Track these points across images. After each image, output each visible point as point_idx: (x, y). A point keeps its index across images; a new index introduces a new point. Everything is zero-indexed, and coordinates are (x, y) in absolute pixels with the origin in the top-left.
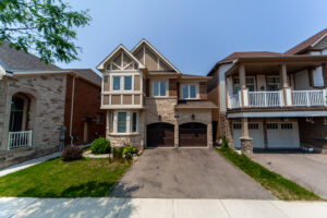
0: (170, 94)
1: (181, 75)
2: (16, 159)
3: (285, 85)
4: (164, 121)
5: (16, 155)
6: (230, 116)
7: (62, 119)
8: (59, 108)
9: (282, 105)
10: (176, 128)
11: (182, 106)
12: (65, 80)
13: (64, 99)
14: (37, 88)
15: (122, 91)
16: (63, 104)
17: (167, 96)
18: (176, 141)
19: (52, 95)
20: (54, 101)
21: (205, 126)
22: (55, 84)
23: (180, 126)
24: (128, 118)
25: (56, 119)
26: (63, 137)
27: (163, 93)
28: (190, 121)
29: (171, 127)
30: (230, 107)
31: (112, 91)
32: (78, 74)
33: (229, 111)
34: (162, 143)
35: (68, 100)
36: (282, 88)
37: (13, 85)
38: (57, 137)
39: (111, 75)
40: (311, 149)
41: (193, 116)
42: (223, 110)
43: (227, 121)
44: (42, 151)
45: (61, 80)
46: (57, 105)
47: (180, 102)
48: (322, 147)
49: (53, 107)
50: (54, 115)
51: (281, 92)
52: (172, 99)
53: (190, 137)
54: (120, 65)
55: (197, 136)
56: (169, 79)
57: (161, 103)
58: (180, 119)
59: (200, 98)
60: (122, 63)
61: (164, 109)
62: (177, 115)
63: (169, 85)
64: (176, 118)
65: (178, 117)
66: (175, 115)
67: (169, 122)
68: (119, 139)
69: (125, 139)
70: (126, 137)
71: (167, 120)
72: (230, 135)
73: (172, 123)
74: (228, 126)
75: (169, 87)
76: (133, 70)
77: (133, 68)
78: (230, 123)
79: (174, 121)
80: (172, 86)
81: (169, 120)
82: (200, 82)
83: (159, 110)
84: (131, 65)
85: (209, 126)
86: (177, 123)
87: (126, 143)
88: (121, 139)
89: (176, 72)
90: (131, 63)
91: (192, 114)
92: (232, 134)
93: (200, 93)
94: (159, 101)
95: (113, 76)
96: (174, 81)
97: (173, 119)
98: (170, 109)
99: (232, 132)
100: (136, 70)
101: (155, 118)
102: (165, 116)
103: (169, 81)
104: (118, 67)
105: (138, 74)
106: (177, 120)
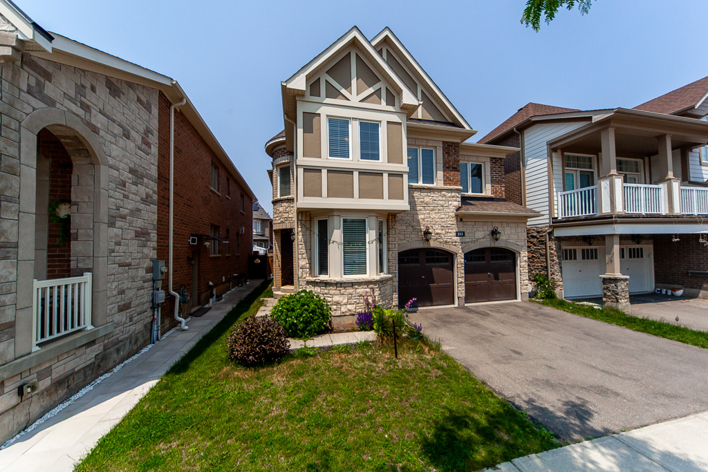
0: (447, 180)
1: (471, 135)
3: (670, 175)
4: (433, 244)
6: (559, 233)
7: (154, 236)
8: (147, 200)
9: (664, 211)
10: (460, 261)
11: (472, 210)
12: (155, 112)
13: (155, 171)
15: (354, 160)
16: (153, 189)
17: (439, 182)
18: (460, 290)
19: (132, 153)
20: (136, 175)
21: (513, 255)
22: (136, 118)
23: (468, 256)
24: (372, 235)
25: (141, 234)
26: (162, 296)
27: (429, 178)
28: (487, 243)
29: (446, 258)
30: (559, 214)
31: (327, 160)
33: (556, 224)
35: (162, 178)
36: (662, 179)
37: (36, 91)
38: (146, 296)
39: (324, 111)
40: (680, 292)
41: (494, 233)
42: (536, 220)
43: (552, 245)
44: (118, 346)
45: (149, 108)
46: (142, 191)
47: (465, 200)
48: (700, 288)
49: (135, 194)
50: (139, 223)
51: (663, 187)
52: (451, 191)
53: (483, 280)
54: (347, 86)
55: (497, 278)
56: (443, 142)
57: (427, 199)
58: (467, 239)
59: (492, 194)
60: (354, 82)
61: (434, 215)
62: (462, 230)
63: (444, 158)
64: (460, 236)
65: (464, 236)
66: (457, 230)
67: (446, 247)
68: (351, 290)
69: (368, 290)
70: (371, 286)
71: (440, 243)
72: (560, 274)
73: (452, 249)
74: (555, 253)
75: (444, 163)
76: (383, 105)
77: (383, 102)
78: (559, 248)
79: (455, 245)
80: (450, 161)
81: (446, 242)
82: (492, 159)
83: (421, 217)
84: (378, 92)
85: (523, 255)
86: (462, 248)
87: (370, 301)
88: (358, 291)
89: (463, 127)
90: (377, 86)
91: (491, 229)
92: (561, 272)
93: (492, 182)
94: (422, 194)
95: (327, 116)
96: (454, 149)
97: (453, 238)
98: (447, 216)
99: (561, 268)
100: (390, 108)
101: (413, 236)
102: (437, 234)
103: (443, 148)
104: (343, 91)
105: (395, 118)
106: (462, 243)
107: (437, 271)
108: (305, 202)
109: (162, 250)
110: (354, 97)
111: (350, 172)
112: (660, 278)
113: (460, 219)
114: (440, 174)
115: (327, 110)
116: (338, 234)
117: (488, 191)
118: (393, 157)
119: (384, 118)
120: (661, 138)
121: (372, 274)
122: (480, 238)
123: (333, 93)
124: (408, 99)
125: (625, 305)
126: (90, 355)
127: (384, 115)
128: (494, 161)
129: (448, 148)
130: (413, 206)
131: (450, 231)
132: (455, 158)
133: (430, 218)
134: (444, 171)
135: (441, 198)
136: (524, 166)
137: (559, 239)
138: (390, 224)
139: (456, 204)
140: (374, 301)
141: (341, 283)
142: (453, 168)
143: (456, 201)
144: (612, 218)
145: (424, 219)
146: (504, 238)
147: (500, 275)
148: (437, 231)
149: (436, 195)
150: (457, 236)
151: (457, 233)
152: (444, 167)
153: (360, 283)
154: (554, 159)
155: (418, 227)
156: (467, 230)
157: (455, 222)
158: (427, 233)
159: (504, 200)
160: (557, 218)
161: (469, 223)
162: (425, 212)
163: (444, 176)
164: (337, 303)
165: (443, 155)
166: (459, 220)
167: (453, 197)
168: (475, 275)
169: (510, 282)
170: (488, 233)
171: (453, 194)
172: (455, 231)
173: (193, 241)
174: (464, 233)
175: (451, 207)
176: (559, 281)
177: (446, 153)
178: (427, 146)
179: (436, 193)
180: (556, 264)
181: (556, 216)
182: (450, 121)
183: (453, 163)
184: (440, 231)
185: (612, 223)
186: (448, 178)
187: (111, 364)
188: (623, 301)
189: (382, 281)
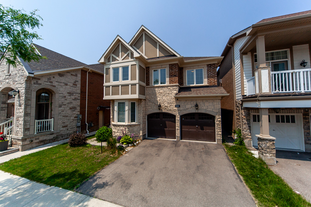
0: (171, 82)
2: (41, 141)
4: (164, 111)
5: (41, 138)
6: (247, 105)
7: (78, 109)
8: (75, 99)
10: (178, 118)
11: (184, 94)
12: (79, 76)
13: (79, 91)
14: (55, 84)
15: (121, 82)
16: (78, 96)
17: (167, 84)
18: (178, 133)
19: (69, 89)
20: (70, 94)
21: (213, 118)
22: (70, 79)
23: (181, 117)
24: (127, 108)
25: (73, 109)
26: (79, 124)
28: (193, 111)
29: (172, 117)
30: (247, 93)
31: (112, 83)
32: (90, 69)
33: (246, 99)
34: (163, 134)
35: (83, 92)
37: (37, 83)
38: (74, 124)
41: (197, 106)
42: (238, 97)
43: (243, 112)
44: (62, 136)
45: (76, 75)
46: (73, 97)
47: (183, 90)
49: (69, 99)
50: (71, 106)
52: (173, 86)
53: (193, 129)
54: (118, 56)
55: (202, 129)
56: (169, 64)
57: (161, 91)
58: (181, 108)
59: (208, 84)
60: (120, 54)
61: (164, 98)
62: (178, 104)
63: (169, 71)
64: (177, 107)
65: (180, 107)
66: (176, 104)
67: (170, 112)
68: (118, 128)
69: (124, 128)
70: (125, 127)
71: (167, 110)
72: (248, 130)
73: (174, 113)
74: (245, 117)
75: (169, 74)
76: (130, 59)
77: (130, 58)
78: (248, 115)
79: (175, 111)
80: (173, 72)
81: (170, 110)
82: (208, 65)
83: (158, 99)
84: (128, 55)
85: (218, 117)
86: (178, 113)
87: (124, 133)
88: (121, 128)
89: (176, 56)
90: (127, 53)
91: (195, 103)
92: (250, 129)
93: (208, 77)
94: (159, 89)
95: (112, 68)
96: (175, 66)
97: (174, 108)
98: (171, 98)
99: (250, 127)
100: (132, 60)
101: (155, 107)
102: (166, 106)
103: (169, 67)
104: (117, 58)
105: (134, 63)
106: (178, 110)
107: (168, 123)
108: (105, 98)
109: (82, 112)
110: (120, 59)
111: (118, 86)
113: (177, 99)
114: (167, 79)
115: (112, 66)
116: (116, 108)
117: (205, 82)
118: (133, 78)
119: (129, 64)
121: (126, 123)
122: (189, 108)
123: (114, 59)
124: (136, 55)
126: (52, 137)
127: (130, 62)
128: (209, 66)
129: (171, 66)
130: (155, 94)
131: (172, 105)
132: (175, 71)
133: (162, 99)
134: (169, 78)
135: (168, 90)
136: (234, 65)
137: (248, 109)
139: (175, 92)
140: (125, 133)
142: (174, 75)
143: (176, 90)
144: (257, 97)
145: (160, 100)
146: (204, 108)
147: (205, 128)
148: (165, 105)
149: (165, 89)
150: (176, 107)
151: (176, 106)
152: (169, 76)
153: (121, 126)
154: (244, 59)
155: (157, 104)
156: (182, 104)
157: (175, 101)
158: (160, 106)
159: (215, 86)
160: (246, 95)
161: (183, 101)
162: (160, 97)
163: (169, 80)
164: (114, 132)
165: (169, 70)
166: (176, 99)
167: (174, 89)
168: (189, 126)
169: (211, 132)
170: (194, 105)
171: (174, 88)
172: (174, 105)
173: (98, 108)
174: (179, 106)
175: (173, 94)
176: (248, 135)
177: (171, 69)
178: (162, 68)
179: (165, 88)
180: (245, 124)
181: (245, 94)
182: (172, 54)
183: (174, 73)
184: (167, 105)
185: (256, 101)
186: (171, 80)
187: (59, 140)
188: (267, 155)
189: (131, 126)
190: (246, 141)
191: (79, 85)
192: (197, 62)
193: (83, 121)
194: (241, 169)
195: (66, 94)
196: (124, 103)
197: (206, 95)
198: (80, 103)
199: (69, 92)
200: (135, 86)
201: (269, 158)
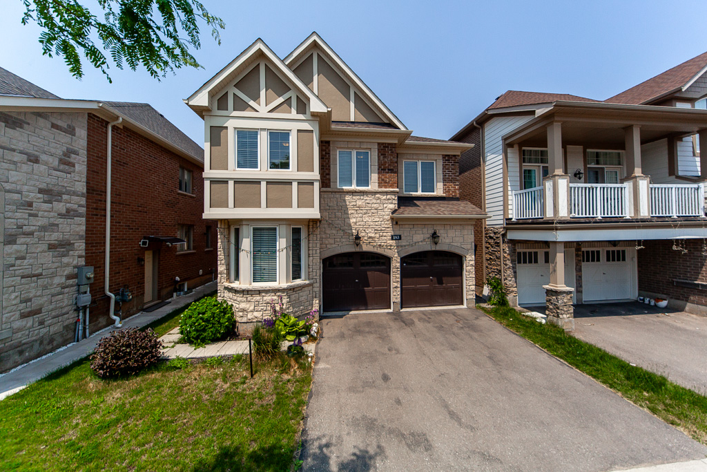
0: (382, 183)
1: (407, 135)
3: (638, 171)
4: (365, 248)
6: (512, 235)
7: (81, 246)
8: (69, 214)
9: (628, 214)
10: (396, 264)
11: (409, 213)
12: (82, 133)
13: (81, 187)
15: (263, 171)
16: (79, 203)
17: (373, 185)
18: (395, 296)
19: (44, 175)
20: (50, 194)
21: (459, 259)
22: (50, 143)
23: (404, 260)
24: (282, 243)
25: (60, 247)
26: (86, 299)
27: (363, 180)
28: (428, 246)
29: (381, 261)
30: (513, 215)
31: (234, 171)
32: (122, 117)
33: (510, 225)
34: (362, 301)
35: (94, 191)
36: (629, 177)
38: (66, 300)
39: (231, 124)
40: (664, 303)
41: (435, 237)
42: (494, 219)
43: (505, 248)
44: (20, 349)
45: (71, 131)
46: (60, 207)
47: (404, 201)
48: (687, 300)
49: (46, 212)
50: (54, 237)
51: (628, 186)
52: (387, 193)
53: (423, 284)
54: (256, 97)
55: (440, 282)
56: (379, 144)
57: (359, 203)
58: (403, 242)
59: (444, 193)
60: (263, 93)
61: (367, 219)
62: (398, 233)
63: (379, 159)
64: (395, 240)
65: (400, 239)
66: (393, 234)
67: (379, 251)
68: (258, 298)
69: (275, 298)
70: (278, 294)
71: (374, 246)
72: (513, 279)
73: (387, 253)
74: (509, 257)
75: (379, 165)
76: (294, 114)
77: (294, 111)
78: (513, 252)
79: (390, 249)
80: (386, 162)
81: (380, 245)
82: (444, 156)
83: (352, 220)
84: (288, 101)
85: (470, 258)
86: (398, 252)
87: (278, 308)
88: (265, 298)
89: (396, 127)
90: (287, 96)
91: (431, 231)
92: (515, 277)
93: (444, 180)
94: (354, 197)
95: (235, 128)
96: (391, 150)
97: (388, 242)
98: (382, 219)
99: (515, 272)
100: (301, 117)
101: (344, 240)
102: (370, 237)
103: (378, 150)
104: (252, 103)
105: (306, 126)
106: (398, 246)
107: (372, 275)
108: (210, 213)
109: (93, 257)
110: (262, 108)
111: (257, 182)
112: (644, 285)
113: (396, 222)
114: (374, 177)
115: (234, 122)
116: (246, 244)
117: (439, 190)
118: (304, 165)
119: (294, 127)
120: (628, 129)
121: (282, 282)
122: (419, 241)
123: (241, 105)
124: (316, 106)
125: (567, 321)
127: (293, 123)
128: (447, 158)
129: (384, 149)
130: (344, 209)
131: (385, 234)
132: (391, 160)
133: (363, 221)
134: (379, 173)
135: (375, 201)
136: (484, 162)
137: (513, 242)
138: (311, 230)
139: (392, 206)
140: (281, 309)
141: (248, 291)
142: (389, 170)
143: (392, 203)
144: (553, 223)
145: (356, 223)
146: (447, 241)
147: (445, 279)
148: (369, 235)
149: (369, 198)
150: (392, 239)
151: (392, 236)
152: (379, 169)
153: (267, 291)
154: (509, 155)
155: (350, 231)
156: (405, 233)
157: (390, 225)
158: (358, 238)
159: (457, 199)
160: (512, 219)
161: (407, 226)
162: (357, 216)
163: (379, 178)
164: (243, 310)
165: (379, 157)
166: (394, 223)
167: (389, 199)
168: (415, 279)
169: (456, 287)
170: (428, 236)
171: (388, 197)
172: (390, 234)
173: (144, 243)
174: (400, 236)
175: (386, 210)
176: (512, 286)
177: (382, 155)
178: (360, 148)
179: (370, 196)
180: (509, 268)
181: (510, 216)
182: (386, 121)
183: (389, 165)
184: (373, 235)
185: (552, 229)
186: (383, 180)
187: (8, 366)
188: (565, 316)
189: (294, 289)
190: (510, 298)
191: (81, 167)
192: (427, 147)
193: (96, 287)
194: (549, 347)
195: (33, 196)
196: (275, 229)
197: (454, 215)
198: (84, 228)
199: (43, 186)
200: (310, 186)
201: (567, 320)
